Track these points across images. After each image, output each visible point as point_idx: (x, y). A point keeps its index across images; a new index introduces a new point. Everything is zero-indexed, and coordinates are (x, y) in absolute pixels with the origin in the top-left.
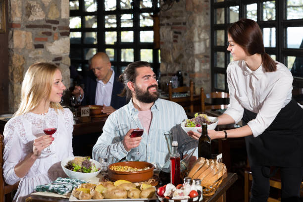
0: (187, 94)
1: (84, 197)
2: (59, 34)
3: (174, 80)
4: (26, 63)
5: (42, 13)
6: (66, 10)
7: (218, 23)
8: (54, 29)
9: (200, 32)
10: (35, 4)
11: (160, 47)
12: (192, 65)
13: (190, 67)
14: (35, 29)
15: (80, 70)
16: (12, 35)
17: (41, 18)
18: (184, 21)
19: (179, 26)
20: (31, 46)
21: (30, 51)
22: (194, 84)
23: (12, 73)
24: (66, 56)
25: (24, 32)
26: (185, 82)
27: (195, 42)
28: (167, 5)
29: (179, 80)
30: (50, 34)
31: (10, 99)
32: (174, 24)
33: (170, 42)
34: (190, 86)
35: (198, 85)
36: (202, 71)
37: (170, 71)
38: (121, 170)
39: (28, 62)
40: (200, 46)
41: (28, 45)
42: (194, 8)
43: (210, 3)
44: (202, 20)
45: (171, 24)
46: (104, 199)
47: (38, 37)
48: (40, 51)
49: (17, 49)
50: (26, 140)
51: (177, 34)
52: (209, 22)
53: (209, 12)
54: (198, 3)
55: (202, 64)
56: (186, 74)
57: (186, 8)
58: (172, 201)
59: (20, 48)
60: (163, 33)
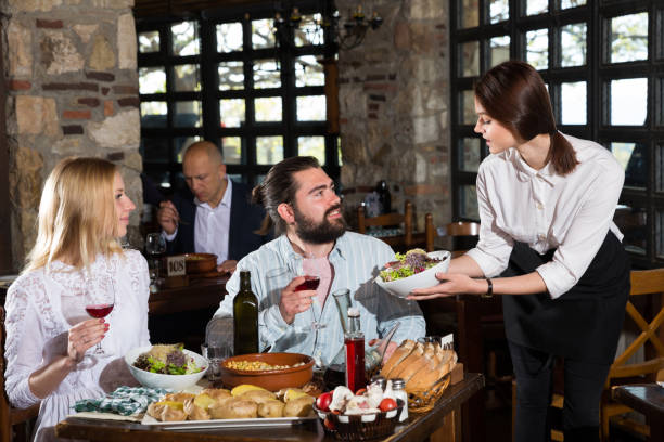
0: (399, 231)
1: (173, 416)
2: (117, 104)
3: (372, 200)
4: (45, 165)
5: (76, 57)
6: (129, 50)
7: (467, 74)
8: (105, 91)
9: (426, 95)
10: (61, 38)
11: (339, 131)
12: (411, 168)
13: (406, 172)
14: (63, 92)
15: (166, 185)
16: (14, 107)
17: (75, 69)
18: (392, 72)
19: (381, 82)
20: (54, 130)
21: (53, 141)
22: (414, 207)
23: (17, 191)
24: (133, 149)
25: (38, 99)
26: (394, 205)
27: (416, 117)
28: (353, 38)
29: (381, 200)
30: (96, 103)
31: (15, 243)
32: (369, 78)
33: (360, 119)
34: (406, 213)
35: (423, 210)
36: (433, 182)
37: (361, 181)
38: (247, 369)
39: (50, 162)
40: (427, 127)
41: (49, 127)
42: (412, 42)
43: (448, 30)
44: (431, 69)
45: (363, 78)
46: (212, 419)
47: (70, 109)
48: (76, 139)
49: (26, 136)
50: (52, 320)
51: (376, 100)
52: (446, 74)
53: (446, 50)
54: (421, 32)
55: (430, 165)
56: (396, 189)
57: (395, 44)
58: (345, 419)
59: (32, 135)
60: (345, 99)
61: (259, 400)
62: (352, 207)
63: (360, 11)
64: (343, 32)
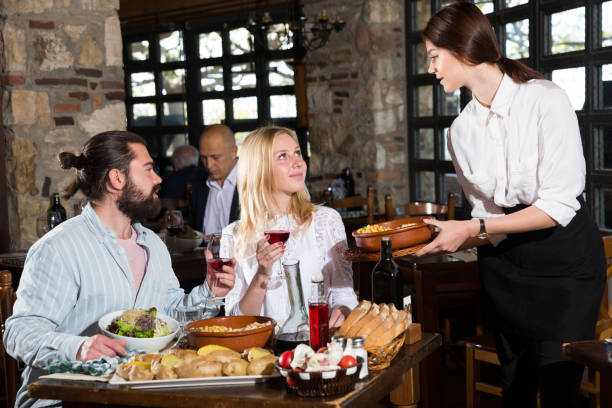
0: (362, 212)
1: (140, 376)
2: (104, 98)
3: (337, 186)
4: (40, 155)
5: (66, 55)
6: (115, 49)
7: (421, 71)
8: (94, 86)
9: (384, 91)
10: (53, 38)
11: (307, 124)
12: (372, 156)
13: (368, 160)
14: (55, 87)
16: (10, 100)
17: (66, 66)
18: (354, 70)
19: (345, 80)
20: (47, 120)
21: (46, 131)
22: (375, 192)
23: (13, 175)
25: (32, 93)
26: (357, 190)
27: (376, 110)
28: (319, 40)
29: (345, 186)
30: (85, 96)
31: (12, 225)
32: (334, 77)
33: (327, 114)
34: (368, 196)
35: (383, 194)
36: (392, 167)
37: (328, 169)
39: (44, 152)
40: (386, 120)
41: (42, 118)
42: (372, 43)
43: (404, 33)
44: (389, 67)
45: (329, 77)
47: (61, 102)
48: (67, 130)
49: (21, 127)
51: (341, 96)
52: (403, 72)
53: (402, 50)
54: (379, 34)
55: (390, 153)
56: (359, 175)
57: (356, 45)
58: (306, 376)
59: (26, 125)
60: (313, 96)
61: (224, 359)
62: (320, 192)
63: (325, 14)
64: (310, 36)
